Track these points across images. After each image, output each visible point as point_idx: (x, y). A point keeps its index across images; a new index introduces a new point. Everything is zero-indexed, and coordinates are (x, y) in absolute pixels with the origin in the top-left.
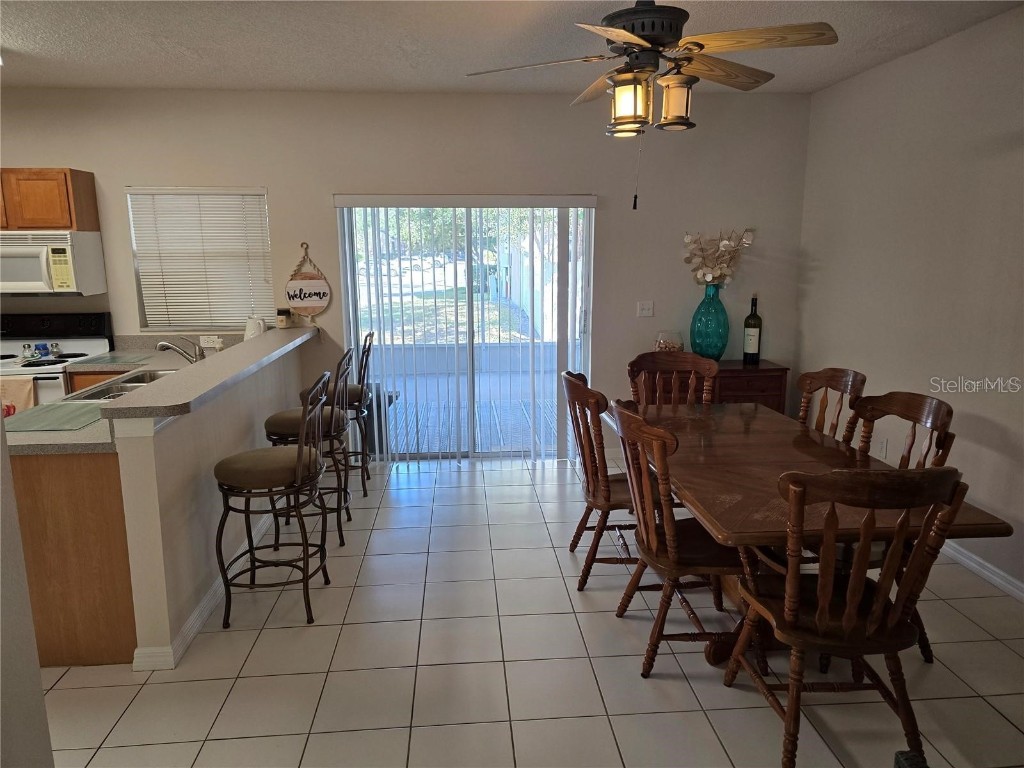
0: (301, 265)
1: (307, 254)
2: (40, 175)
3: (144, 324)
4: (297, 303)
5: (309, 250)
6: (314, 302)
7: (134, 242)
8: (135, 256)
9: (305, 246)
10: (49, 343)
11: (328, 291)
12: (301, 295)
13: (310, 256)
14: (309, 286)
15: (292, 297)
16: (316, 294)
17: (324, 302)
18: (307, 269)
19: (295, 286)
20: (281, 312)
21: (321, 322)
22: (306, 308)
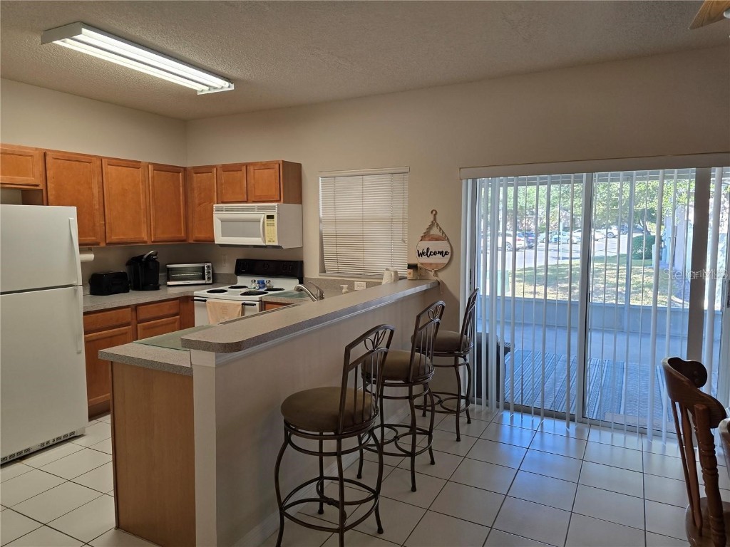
0: (430, 228)
1: (435, 219)
2: (266, 166)
3: (323, 270)
4: (424, 259)
5: (437, 216)
6: (437, 259)
7: (321, 211)
8: (320, 221)
9: (435, 213)
10: (266, 280)
11: (449, 251)
12: (427, 253)
13: (438, 221)
14: (434, 246)
15: (420, 255)
16: (439, 252)
17: (446, 260)
18: (435, 231)
19: (424, 245)
20: (410, 267)
21: (442, 276)
22: (431, 264)
